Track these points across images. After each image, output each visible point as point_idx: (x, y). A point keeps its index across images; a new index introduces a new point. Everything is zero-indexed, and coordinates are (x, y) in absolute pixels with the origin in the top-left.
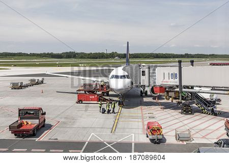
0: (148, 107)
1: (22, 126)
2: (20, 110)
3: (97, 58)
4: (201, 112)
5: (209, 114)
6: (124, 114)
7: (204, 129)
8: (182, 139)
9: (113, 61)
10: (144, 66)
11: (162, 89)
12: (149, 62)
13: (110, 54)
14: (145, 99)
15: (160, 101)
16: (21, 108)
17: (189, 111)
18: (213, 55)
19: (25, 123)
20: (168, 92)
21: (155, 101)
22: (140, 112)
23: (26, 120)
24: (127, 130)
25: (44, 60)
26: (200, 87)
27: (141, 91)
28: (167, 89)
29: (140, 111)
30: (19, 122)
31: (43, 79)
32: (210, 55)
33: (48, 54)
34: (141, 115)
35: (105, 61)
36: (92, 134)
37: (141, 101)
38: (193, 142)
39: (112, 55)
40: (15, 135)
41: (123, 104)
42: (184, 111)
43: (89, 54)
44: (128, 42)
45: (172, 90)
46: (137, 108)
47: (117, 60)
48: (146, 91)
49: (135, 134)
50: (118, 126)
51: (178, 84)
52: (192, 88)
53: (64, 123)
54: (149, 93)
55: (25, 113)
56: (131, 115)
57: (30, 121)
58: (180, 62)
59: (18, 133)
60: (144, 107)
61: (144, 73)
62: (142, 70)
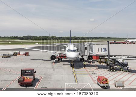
1: (24, 80)
2: (22, 70)
4: (120, 70)
5: (125, 71)
6: (77, 72)
7: (127, 80)
8: (119, 86)
11: (98, 57)
13: (51, 37)
15: (93, 64)
16: (22, 69)
17: (114, 70)
18: (109, 38)
19: (26, 78)
20: (100, 59)
21: (90, 64)
23: (25, 76)
24: (84, 81)
25: (13, 41)
26: (121, 56)
27: (81, 58)
28: (100, 57)
29: (85, 70)
30: (22, 77)
31: (19, 52)
32: (107, 38)
33: (15, 37)
34: (87, 72)
36: (65, 84)
37: (82, 64)
38: (125, 87)
39: (53, 38)
40: (21, 85)
42: (112, 70)
43: (39, 37)
45: (103, 58)
48: (84, 59)
49: (90, 83)
50: (78, 79)
51: (107, 54)
52: (115, 56)
53: (45, 78)
55: (24, 72)
57: (28, 77)
58: (108, 42)
59: (23, 84)
61: (86, 48)
62: (85, 46)
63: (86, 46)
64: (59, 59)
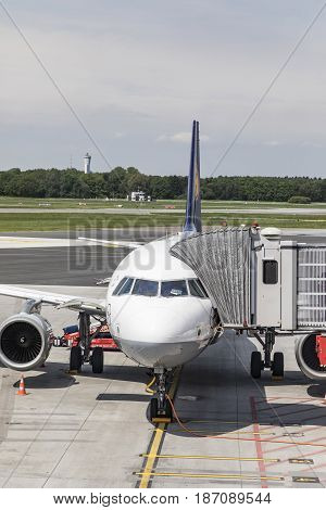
0: (290, 429)
3: (42, 195)
6: (176, 463)
9: (119, 210)
10: (271, 237)
12: (290, 217)
13: (106, 176)
14: (275, 395)
21: (318, 402)
22: (252, 452)
27: (256, 355)
29: (250, 450)
34: (254, 466)
35: (82, 208)
37: (253, 402)
39: (115, 184)
41: (169, 415)
44: (196, 125)
46: (233, 434)
47: (136, 206)
48: (279, 356)
54: (291, 365)
56: (211, 465)
60: (266, 431)
61: (271, 272)
62: (261, 256)
63: (270, 251)
64: (75, 351)
